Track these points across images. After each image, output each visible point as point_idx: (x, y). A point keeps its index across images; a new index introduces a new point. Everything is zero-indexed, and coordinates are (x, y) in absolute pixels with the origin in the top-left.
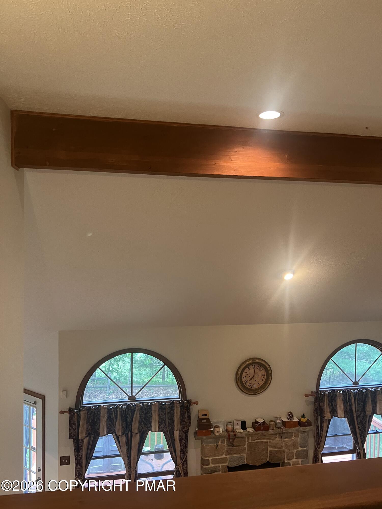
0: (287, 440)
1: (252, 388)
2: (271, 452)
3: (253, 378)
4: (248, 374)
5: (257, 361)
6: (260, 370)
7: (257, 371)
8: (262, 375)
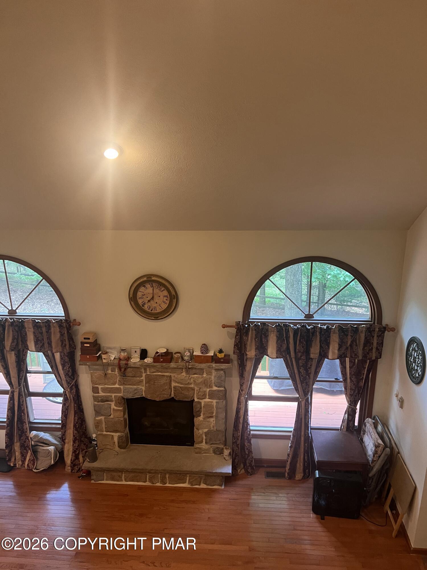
0: (195, 377)
1: (152, 312)
2: (175, 387)
3: (151, 299)
4: (145, 294)
5: (153, 278)
6: (161, 290)
7: (156, 291)
8: (165, 296)
